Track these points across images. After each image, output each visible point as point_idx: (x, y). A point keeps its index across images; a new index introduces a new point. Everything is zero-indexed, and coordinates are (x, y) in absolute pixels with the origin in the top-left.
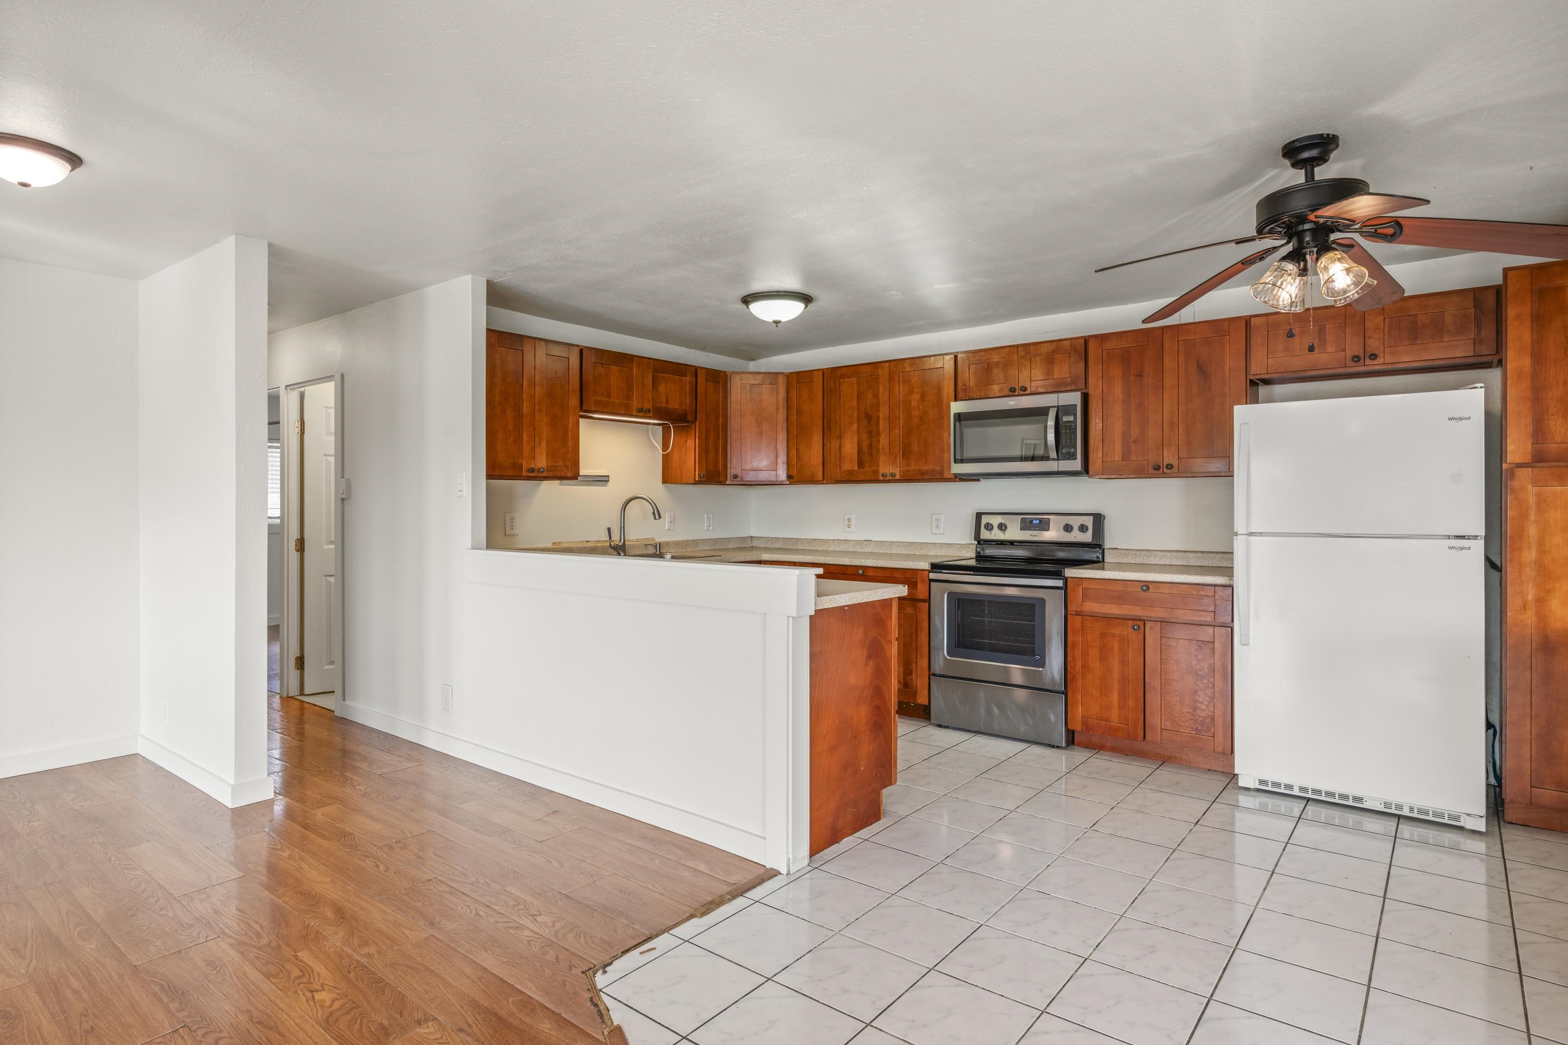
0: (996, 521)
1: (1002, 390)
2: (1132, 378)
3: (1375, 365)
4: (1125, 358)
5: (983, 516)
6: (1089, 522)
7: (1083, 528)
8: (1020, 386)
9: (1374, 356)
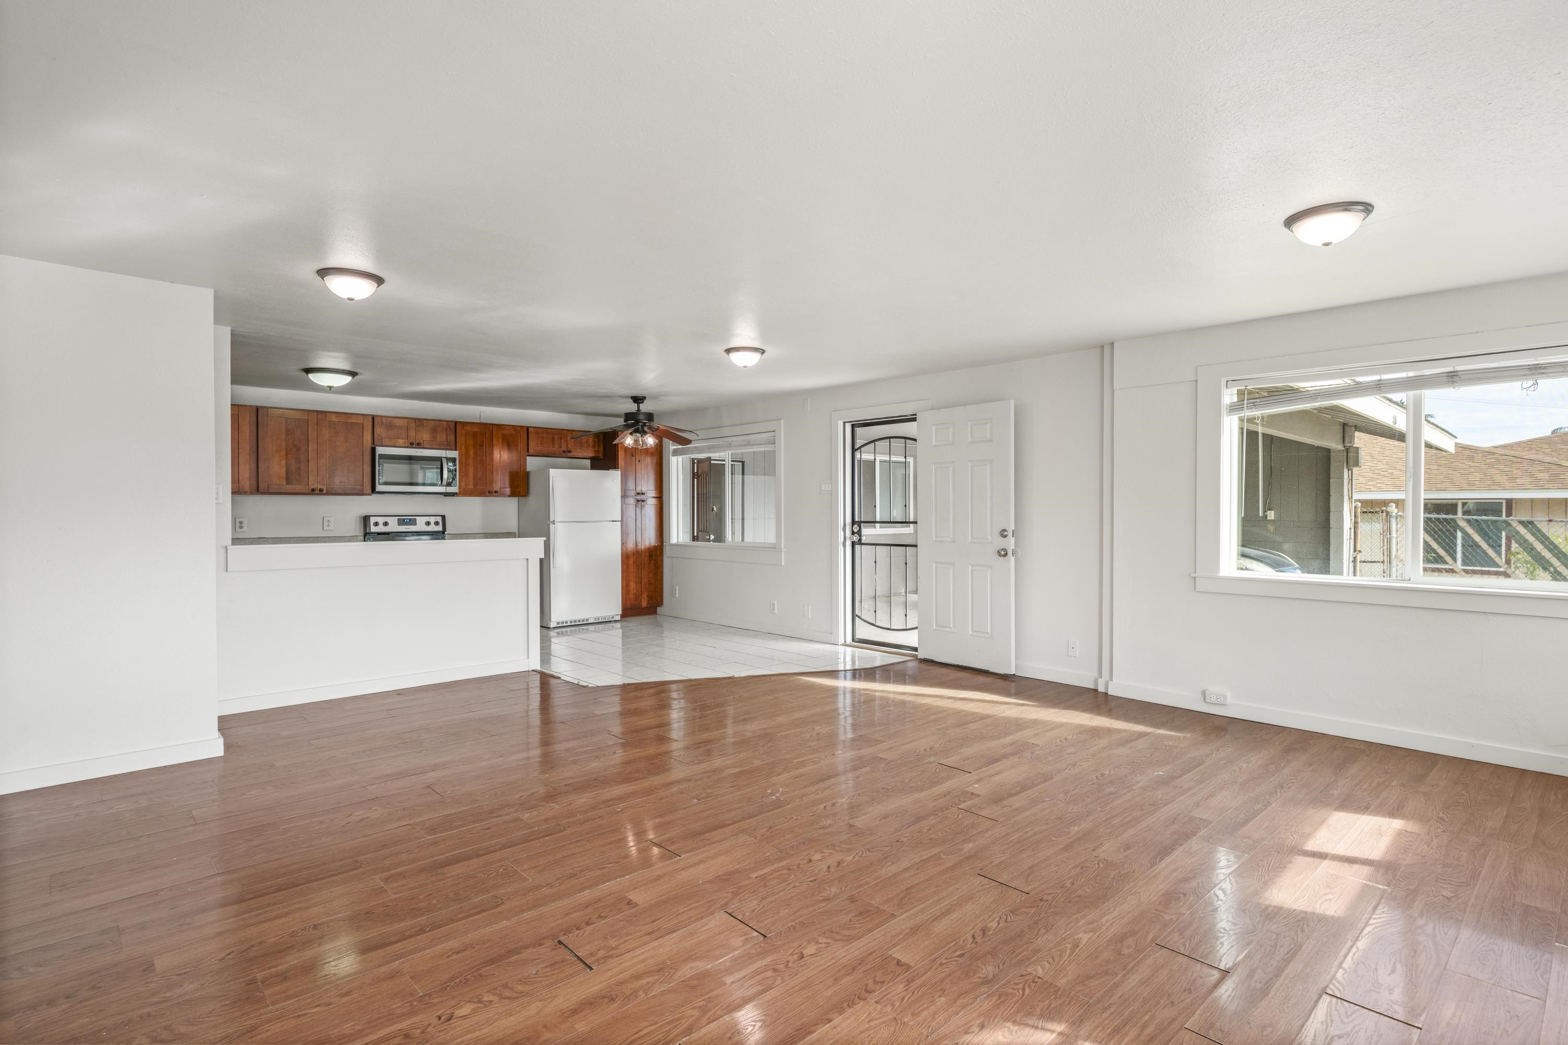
0: (381, 520)
1: (405, 443)
2: (478, 447)
3: (570, 455)
4: (474, 435)
5: (371, 518)
6: (439, 519)
7: (437, 523)
8: (417, 442)
9: (570, 452)
